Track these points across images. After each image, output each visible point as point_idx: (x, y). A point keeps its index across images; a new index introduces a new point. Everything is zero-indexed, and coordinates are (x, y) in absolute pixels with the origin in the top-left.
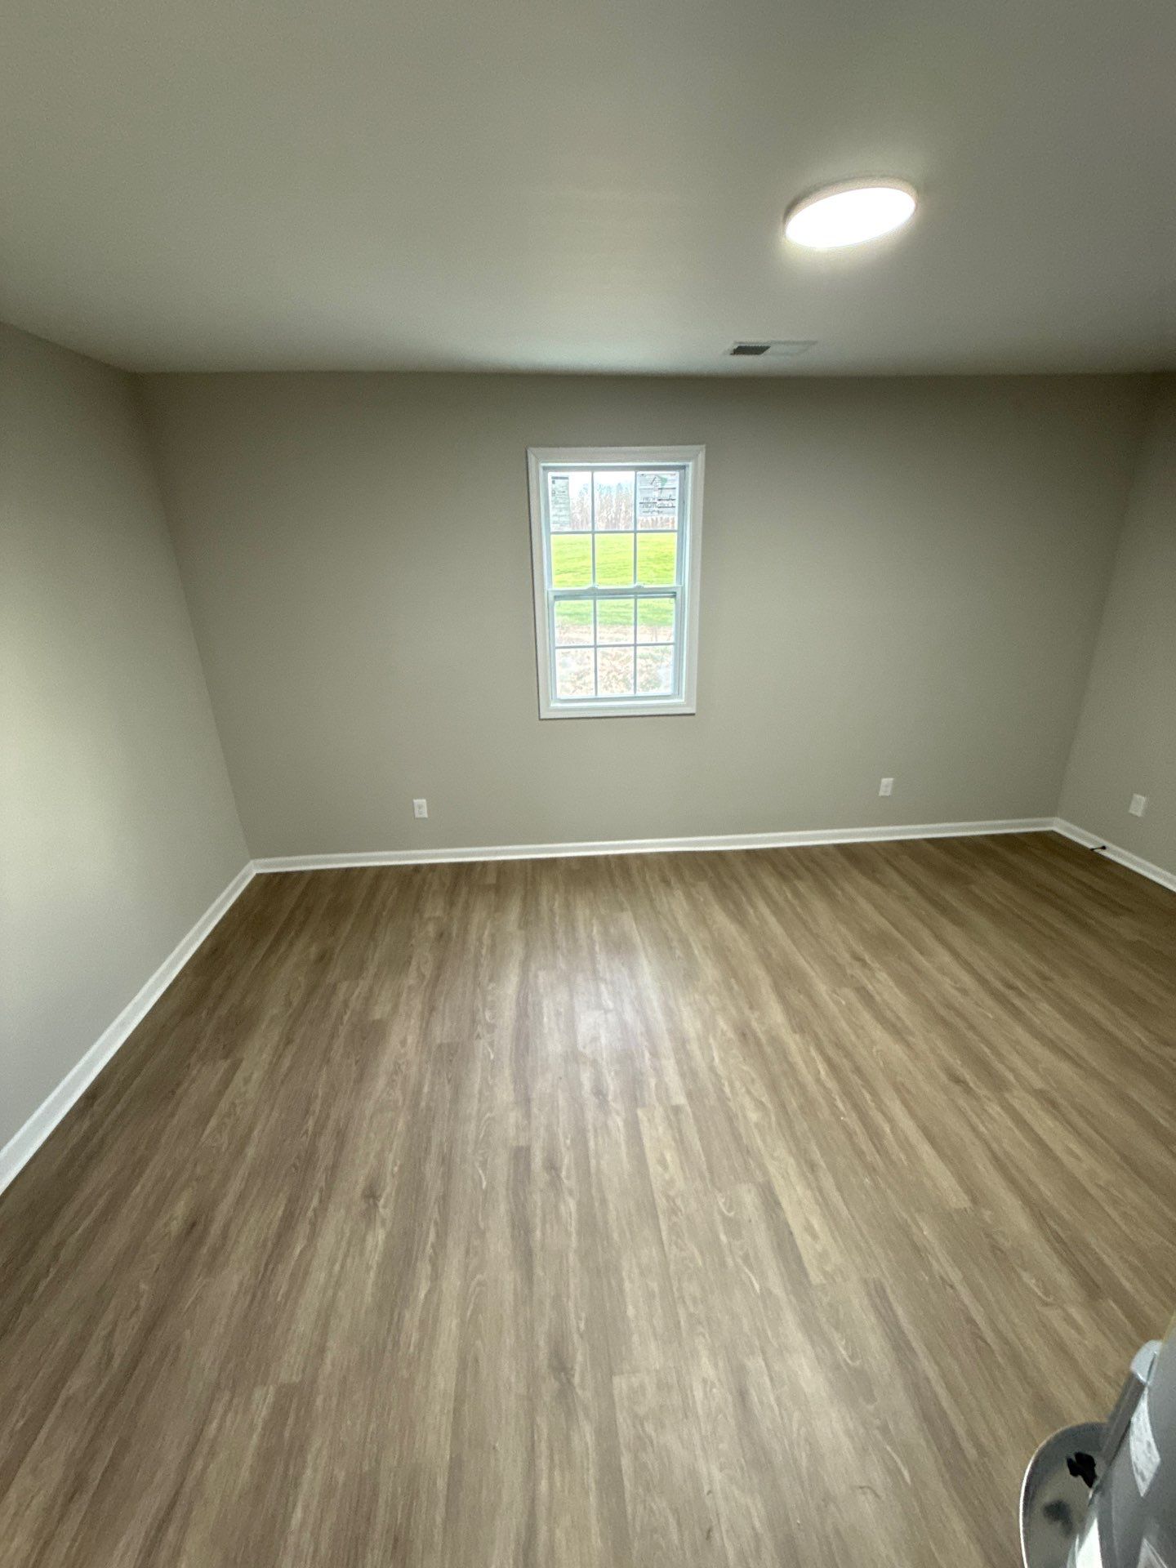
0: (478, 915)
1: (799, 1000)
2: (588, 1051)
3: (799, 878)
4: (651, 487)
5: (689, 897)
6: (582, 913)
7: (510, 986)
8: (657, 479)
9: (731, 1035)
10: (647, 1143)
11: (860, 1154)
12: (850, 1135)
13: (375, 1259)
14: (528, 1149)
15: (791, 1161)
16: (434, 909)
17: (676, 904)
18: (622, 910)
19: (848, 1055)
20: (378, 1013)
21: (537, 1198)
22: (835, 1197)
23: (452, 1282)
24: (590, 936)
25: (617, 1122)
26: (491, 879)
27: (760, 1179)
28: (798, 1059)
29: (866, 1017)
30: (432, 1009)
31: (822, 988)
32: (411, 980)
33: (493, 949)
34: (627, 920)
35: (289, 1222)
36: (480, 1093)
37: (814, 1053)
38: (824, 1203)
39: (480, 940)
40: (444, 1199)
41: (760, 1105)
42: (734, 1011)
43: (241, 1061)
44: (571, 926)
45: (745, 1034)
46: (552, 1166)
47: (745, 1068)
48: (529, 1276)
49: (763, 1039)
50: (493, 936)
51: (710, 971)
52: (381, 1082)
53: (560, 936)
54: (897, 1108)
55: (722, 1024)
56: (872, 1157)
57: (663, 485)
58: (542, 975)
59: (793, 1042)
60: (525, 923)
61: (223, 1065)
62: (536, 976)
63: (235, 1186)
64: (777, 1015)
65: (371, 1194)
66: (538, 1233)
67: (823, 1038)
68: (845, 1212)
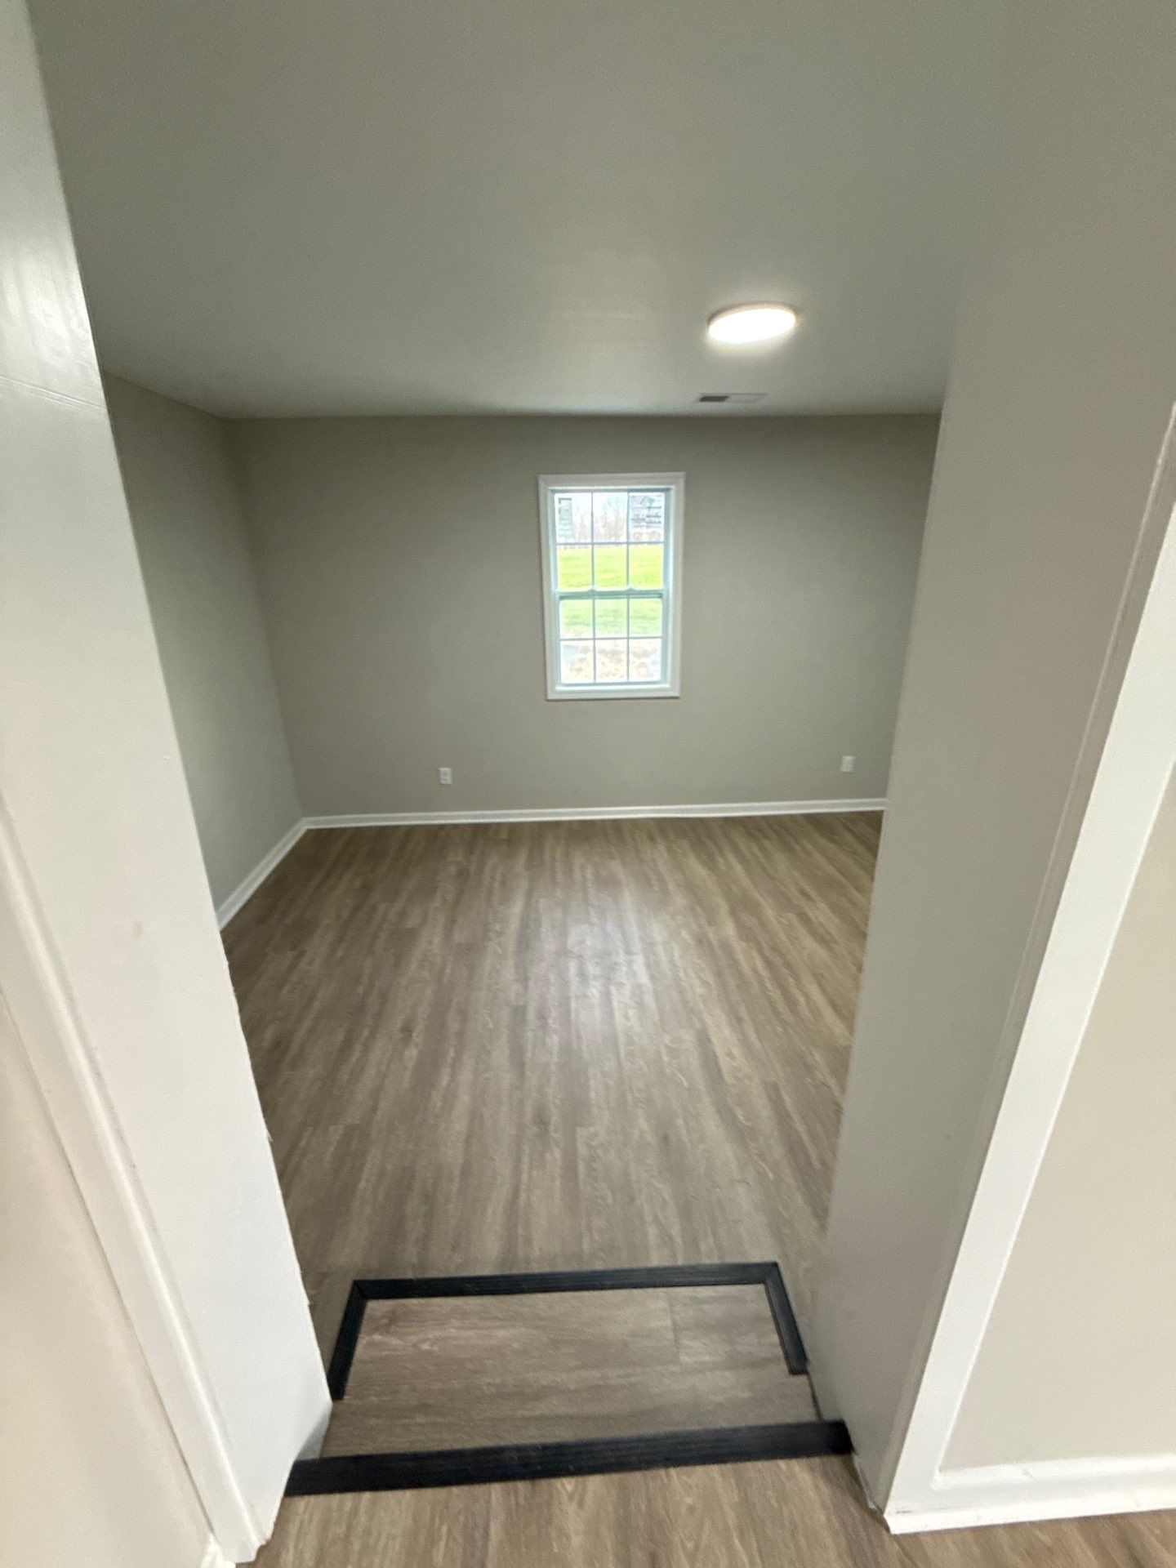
0: (492, 861)
1: (749, 921)
2: (575, 950)
3: (767, 837)
4: (641, 506)
5: (670, 850)
6: (578, 860)
7: (517, 908)
8: (646, 500)
9: (691, 942)
10: (615, 1004)
11: (777, 1013)
12: (772, 1003)
13: (411, 1064)
14: (525, 1008)
15: (724, 1017)
16: (456, 856)
17: (659, 855)
18: (614, 858)
19: (781, 955)
20: (410, 923)
21: (530, 1034)
22: (753, 1037)
23: (466, 1075)
24: (584, 877)
25: (595, 991)
26: (504, 835)
27: (698, 1026)
28: (741, 957)
29: (802, 932)
30: (454, 922)
31: (770, 913)
32: (437, 902)
33: (503, 884)
34: (616, 866)
35: (348, 1044)
36: (490, 973)
37: (755, 954)
38: (744, 1041)
39: (493, 878)
40: (461, 1034)
41: (705, 984)
42: (694, 927)
43: (305, 951)
44: (569, 870)
45: (701, 941)
46: (542, 1016)
47: (699, 962)
48: (521, 1075)
49: (715, 943)
50: (503, 875)
51: (680, 900)
52: (414, 965)
53: (560, 876)
54: (814, 991)
55: (684, 934)
56: (787, 1016)
57: (651, 504)
58: (542, 901)
59: (739, 946)
60: (530, 866)
61: (291, 954)
62: (537, 902)
63: (307, 1023)
64: (730, 929)
65: (407, 1030)
66: (529, 1054)
67: (765, 945)
68: (758, 1045)
